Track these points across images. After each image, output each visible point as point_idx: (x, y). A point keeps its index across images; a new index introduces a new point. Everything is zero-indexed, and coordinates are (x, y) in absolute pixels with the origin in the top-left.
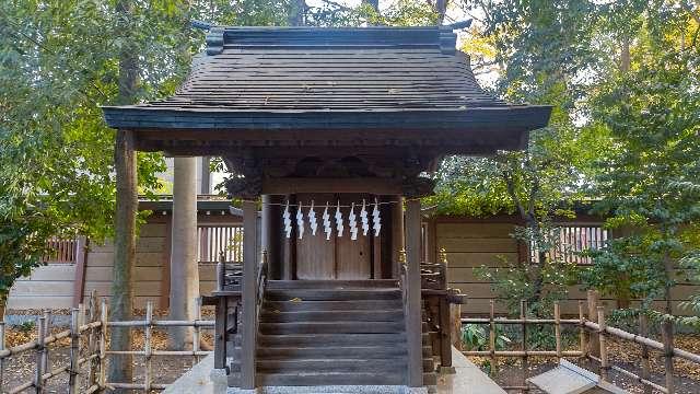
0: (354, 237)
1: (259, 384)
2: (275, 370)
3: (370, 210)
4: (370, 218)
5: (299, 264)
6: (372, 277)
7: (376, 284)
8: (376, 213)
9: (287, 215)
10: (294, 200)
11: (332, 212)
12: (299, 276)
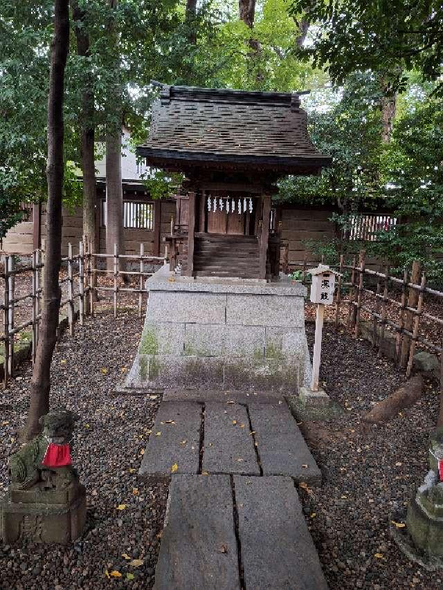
0: (240, 213)
1: (194, 275)
2: (201, 270)
3: (248, 200)
4: (248, 204)
5: (209, 225)
6: (245, 233)
7: (246, 237)
8: (251, 202)
9: (209, 200)
10: (208, 193)
11: (230, 201)
12: (209, 231)
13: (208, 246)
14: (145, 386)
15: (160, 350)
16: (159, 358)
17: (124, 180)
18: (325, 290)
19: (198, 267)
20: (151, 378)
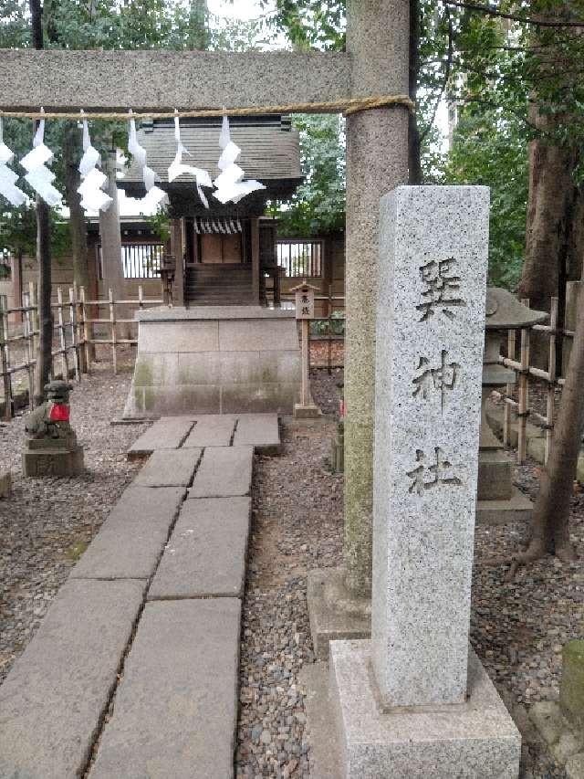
1: (187, 305)
2: (193, 300)
7: (244, 264)
8: (238, 224)
12: (203, 261)
13: (202, 275)
14: (142, 416)
15: (155, 381)
16: (155, 388)
17: (122, 218)
18: (306, 305)
19: (190, 297)
20: (147, 409)
